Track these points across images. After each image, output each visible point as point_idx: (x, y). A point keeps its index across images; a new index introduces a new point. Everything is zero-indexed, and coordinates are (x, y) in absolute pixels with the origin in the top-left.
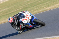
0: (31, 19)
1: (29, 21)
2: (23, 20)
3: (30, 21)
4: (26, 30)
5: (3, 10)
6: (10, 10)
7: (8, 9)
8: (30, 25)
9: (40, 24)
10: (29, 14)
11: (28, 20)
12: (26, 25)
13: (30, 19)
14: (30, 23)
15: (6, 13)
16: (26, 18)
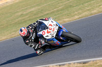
0: (58, 31)
1: (54, 35)
2: (44, 33)
3: (56, 35)
4: (50, 49)
5: (30, 10)
6: (42, 10)
7: (39, 9)
8: (56, 41)
9: (72, 40)
10: (55, 23)
11: (52, 33)
12: (50, 42)
13: (56, 31)
14: (55, 38)
15: (35, 15)
16: (49, 30)
